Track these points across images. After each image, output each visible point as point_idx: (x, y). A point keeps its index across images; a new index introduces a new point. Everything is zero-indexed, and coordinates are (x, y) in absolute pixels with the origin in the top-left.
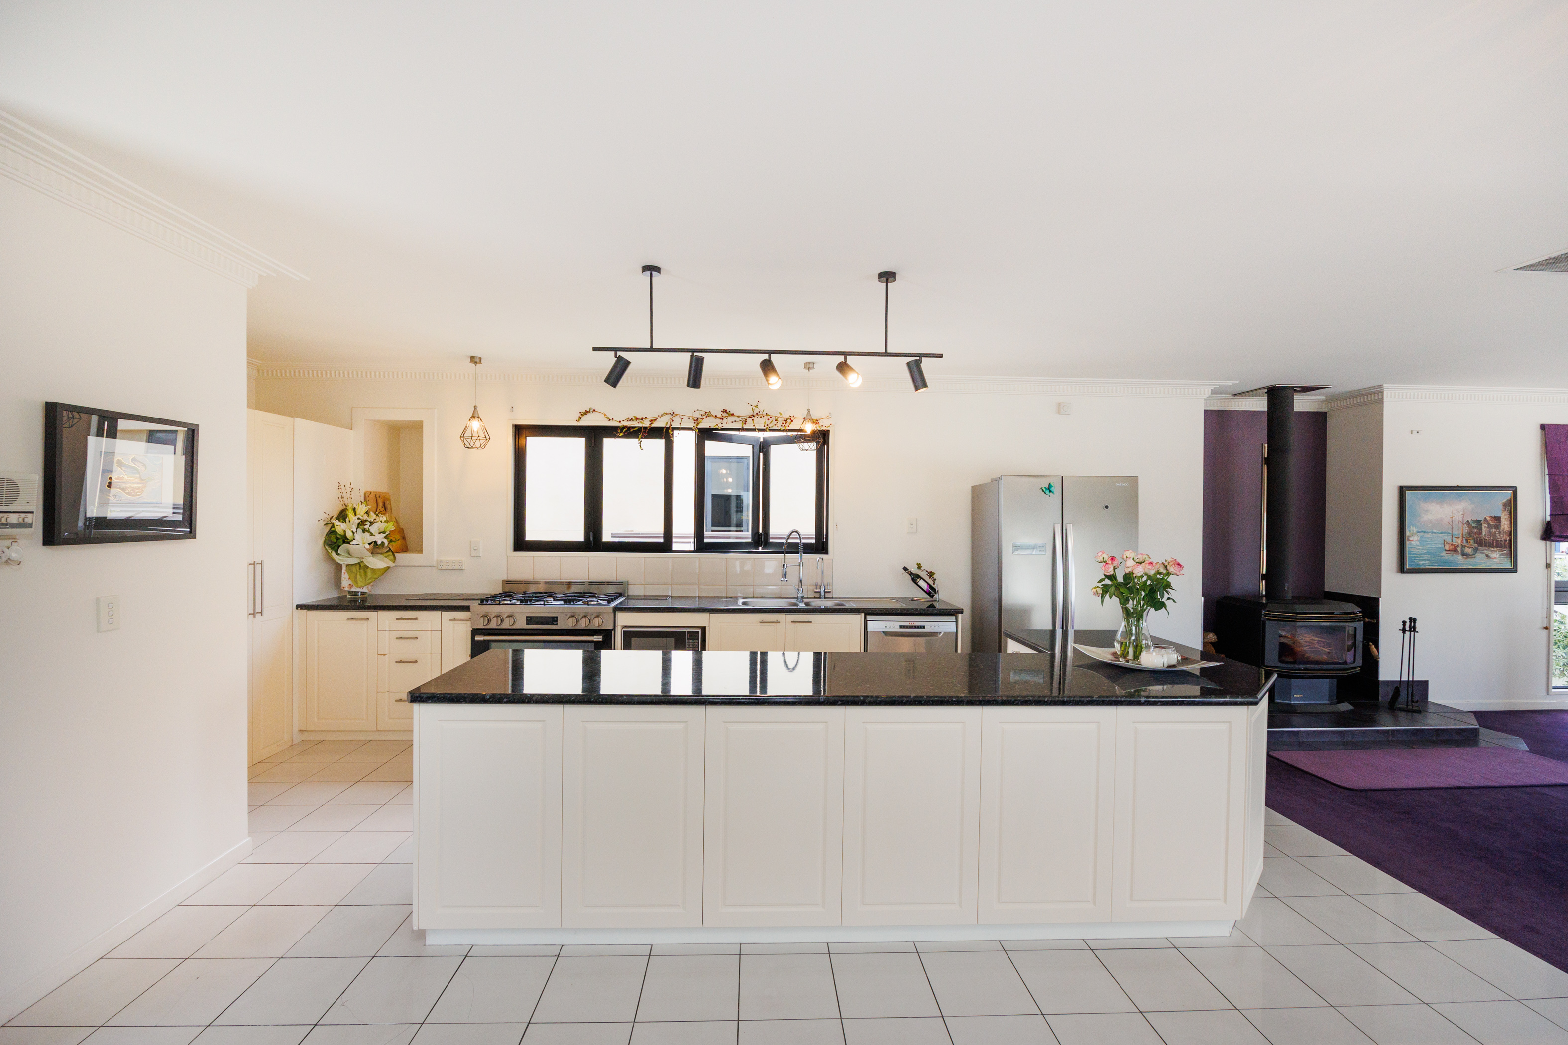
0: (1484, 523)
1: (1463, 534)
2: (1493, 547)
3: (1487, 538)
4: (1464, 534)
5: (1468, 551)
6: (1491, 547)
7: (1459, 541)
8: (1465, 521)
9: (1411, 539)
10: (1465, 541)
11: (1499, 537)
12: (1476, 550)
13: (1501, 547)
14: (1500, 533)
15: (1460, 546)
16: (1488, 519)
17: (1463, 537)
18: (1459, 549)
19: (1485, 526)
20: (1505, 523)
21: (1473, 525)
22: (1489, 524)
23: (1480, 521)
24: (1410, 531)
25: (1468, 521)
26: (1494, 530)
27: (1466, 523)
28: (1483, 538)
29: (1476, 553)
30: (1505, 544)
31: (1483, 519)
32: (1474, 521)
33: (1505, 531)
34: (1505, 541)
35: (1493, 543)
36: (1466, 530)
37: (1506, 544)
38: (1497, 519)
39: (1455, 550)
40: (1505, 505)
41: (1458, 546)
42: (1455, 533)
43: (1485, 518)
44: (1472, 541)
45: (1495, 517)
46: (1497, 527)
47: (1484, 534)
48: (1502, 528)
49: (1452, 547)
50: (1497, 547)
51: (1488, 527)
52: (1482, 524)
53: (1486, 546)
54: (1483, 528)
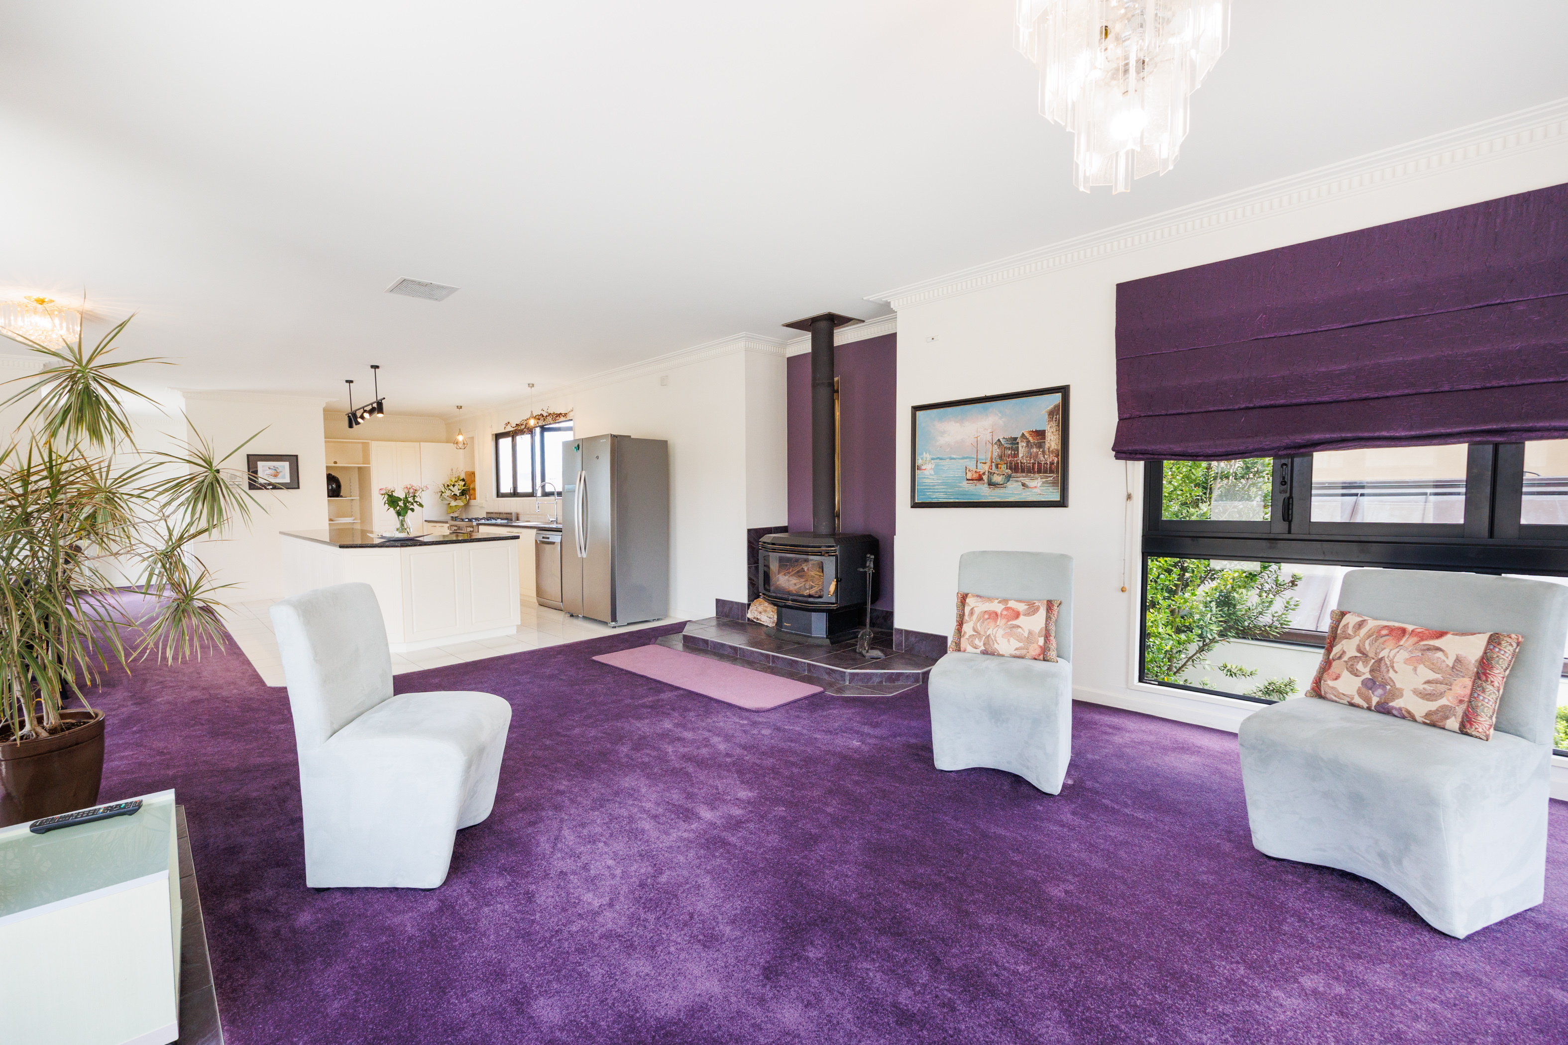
0: (1022, 442)
1: (991, 458)
2: (1034, 473)
3: (1025, 461)
4: (994, 457)
5: (997, 479)
6: (1031, 473)
7: (986, 468)
8: (995, 440)
9: (923, 467)
10: (994, 467)
11: (1042, 458)
12: (1009, 477)
13: (1045, 472)
14: (1044, 452)
15: (987, 473)
16: (1027, 435)
17: (992, 462)
18: (985, 477)
19: (1022, 446)
20: (1052, 438)
21: (1005, 445)
22: (1028, 442)
23: (1016, 439)
24: (922, 459)
25: (999, 440)
26: (1035, 450)
27: (996, 443)
28: (1019, 461)
29: (1008, 481)
30: (1050, 467)
31: (1019, 436)
32: (1007, 440)
33: (1051, 449)
34: (1052, 463)
35: (1033, 468)
36: (997, 451)
37: (1053, 467)
38: (1041, 434)
39: (980, 479)
40: (1051, 413)
41: (984, 474)
42: (981, 457)
43: (1023, 434)
44: (1003, 467)
45: (1036, 431)
46: (1040, 446)
47: (1020, 455)
48: (1047, 445)
49: (976, 476)
50: (1039, 472)
51: (1027, 446)
52: (1018, 443)
53: (1023, 471)
54: (1020, 448)
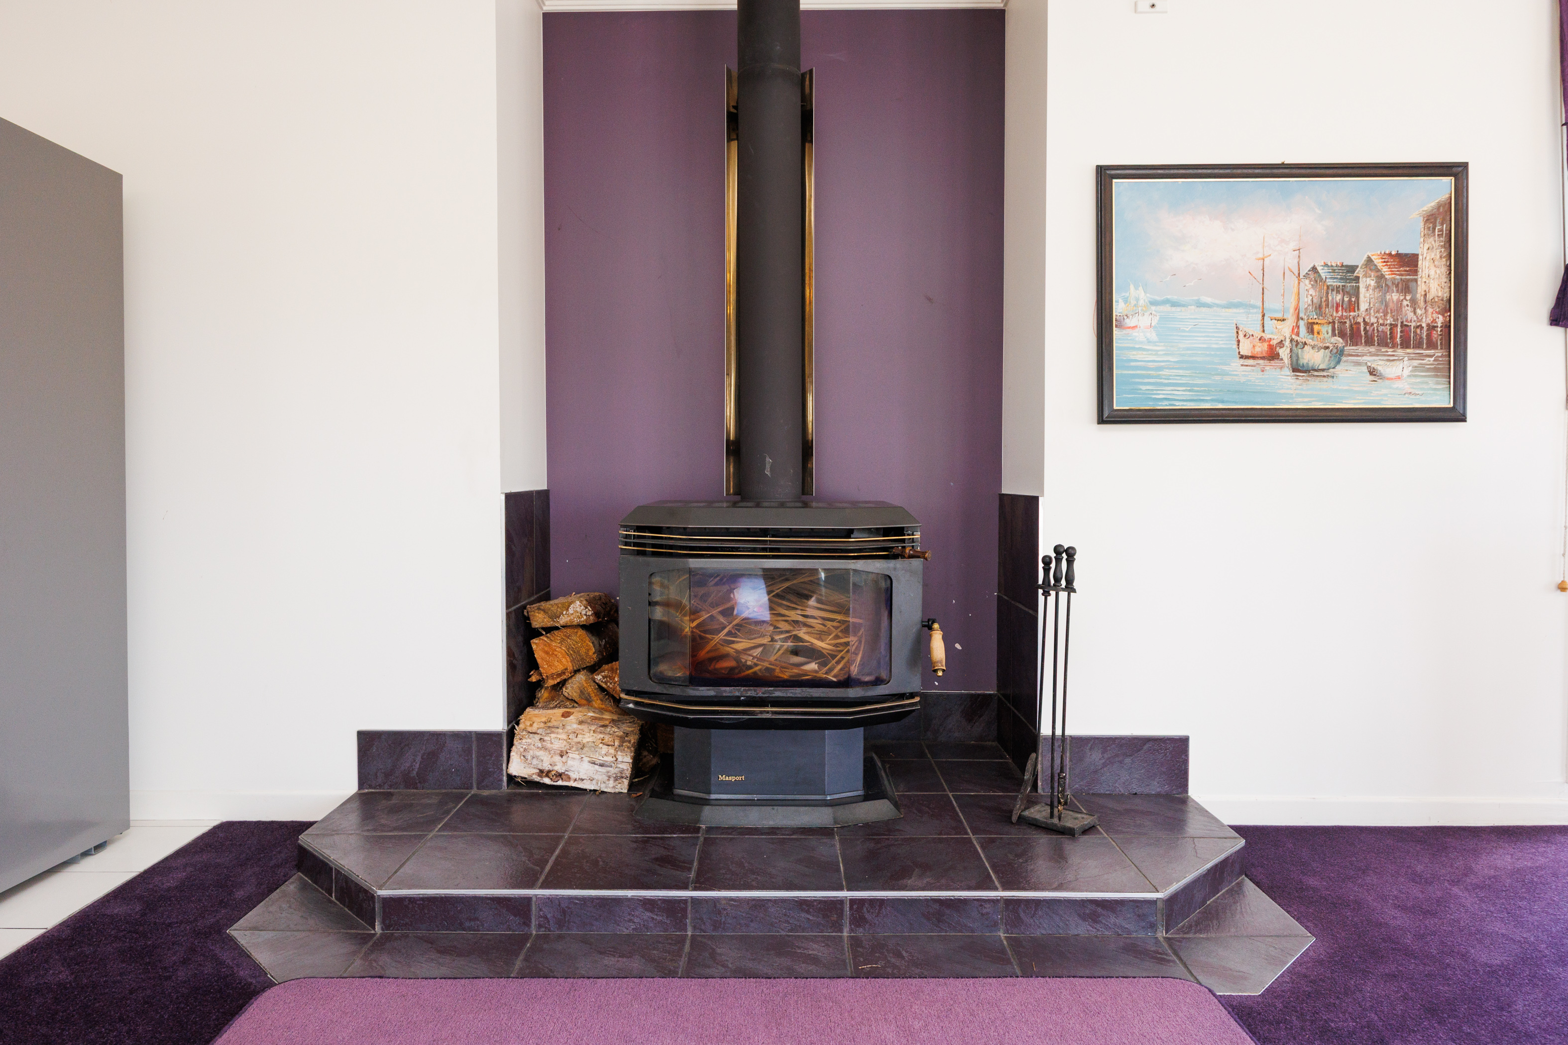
0: (1366, 276)
1: (1297, 309)
2: (1394, 346)
3: (1373, 320)
4: (1303, 306)
5: (1312, 357)
6: (1387, 345)
7: (1286, 330)
8: (1304, 270)
9: (1129, 322)
10: (1303, 330)
11: (1410, 315)
12: (1338, 355)
13: (1419, 345)
14: (1414, 303)
15: (1287, 343)
16: (1378, 262)
17: (1299, 318)
18: (1284, 353)
19: (1367, 285)
20: (1432, 273)
21: (1330, 282)
22: (1380, 277)
23: (1352, 269)
24: (1126, 301)
25: (1314, 269)
26: (1395, 296)
27: (1306, 276)
28: (1360, 320)
29: (1339, 362)
30: (1429, 336)
31: (1360, 261)
32: (1333, 269)
33: (1429, 297)
34: (1432, 328)
35: (1392, 337)
36: (1309, 294)
37: (1435, 335)
38: (1409, 262)
39: (1272, 355)
40: (1430, 219)
41: (1281, 344)
42: (1274, 305)
43: (1369, 260)
44: (1326, 330)
45: (1398, 255)
46: (1406, 288)
47: (1363, 306)
48: (1421, 289)
49: (1261, 348)
50: (1405, 344)
51: (1379, 287)
52: (1357, 279)
53: (1369, 342)
54: (1362, 290)
